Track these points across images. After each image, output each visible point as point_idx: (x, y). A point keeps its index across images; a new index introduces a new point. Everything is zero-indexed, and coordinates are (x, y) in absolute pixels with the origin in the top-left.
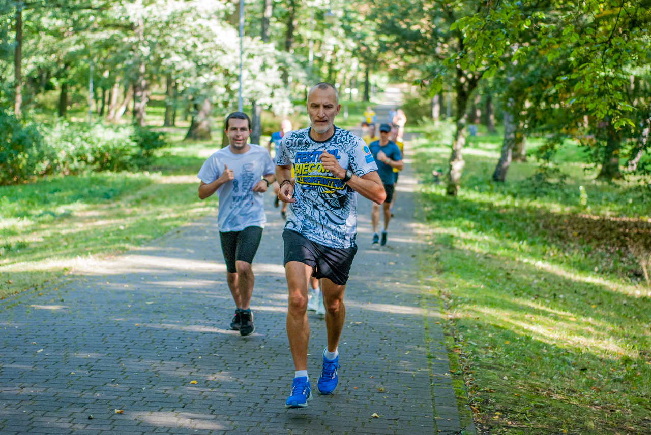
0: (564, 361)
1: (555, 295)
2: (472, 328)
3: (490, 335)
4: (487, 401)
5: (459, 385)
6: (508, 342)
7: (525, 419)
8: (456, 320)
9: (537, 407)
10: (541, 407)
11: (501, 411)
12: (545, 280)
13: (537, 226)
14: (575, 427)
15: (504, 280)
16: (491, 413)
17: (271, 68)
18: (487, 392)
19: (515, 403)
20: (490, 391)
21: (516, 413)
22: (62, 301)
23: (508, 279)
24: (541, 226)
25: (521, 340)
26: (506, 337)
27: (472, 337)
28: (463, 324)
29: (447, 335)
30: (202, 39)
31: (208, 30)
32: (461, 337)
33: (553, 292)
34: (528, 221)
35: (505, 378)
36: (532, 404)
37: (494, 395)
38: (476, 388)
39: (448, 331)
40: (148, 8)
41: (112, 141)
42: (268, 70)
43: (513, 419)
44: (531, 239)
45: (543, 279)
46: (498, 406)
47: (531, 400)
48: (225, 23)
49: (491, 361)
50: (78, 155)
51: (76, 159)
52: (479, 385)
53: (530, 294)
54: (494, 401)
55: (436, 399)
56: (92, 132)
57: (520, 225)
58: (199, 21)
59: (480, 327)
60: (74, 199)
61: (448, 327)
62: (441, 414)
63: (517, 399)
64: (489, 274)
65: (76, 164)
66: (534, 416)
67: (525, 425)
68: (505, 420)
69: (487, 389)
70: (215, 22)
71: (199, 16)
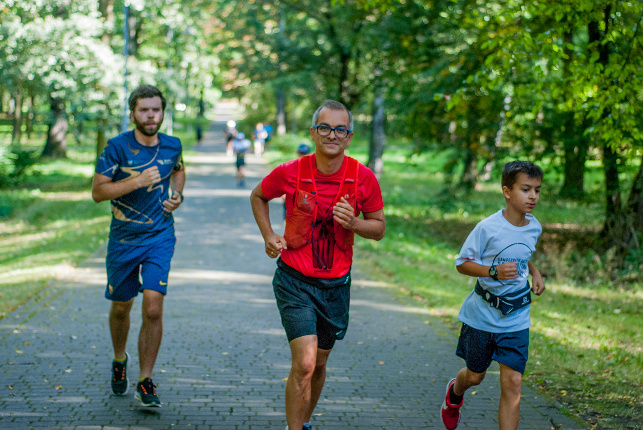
11: (565, 389)
19: (570, 383)
21: (578, 390)
30: (78, 57)
31: (86, 48)
46: (559, 386)
48: (99, 40)
54: (551, 382)
58: (78, 39)
70: (92, 40)
71: (78, 33)
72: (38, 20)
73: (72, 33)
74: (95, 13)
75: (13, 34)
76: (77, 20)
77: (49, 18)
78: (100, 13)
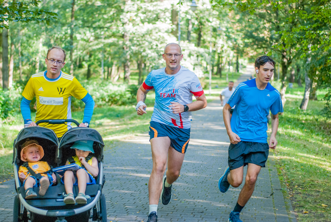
0: (326, 175)
1: (326, 154)
2: (287, 162)
3: (295, 164)
4: (292, 183)
5: (281, 177)
6: (302, 167)
7: (307, 188)
8: (281, 159)
9: (311, 184)
10: (314, 185)
11: (298, 185)
12: (322, 149)
13: (320, 128)
14: (326, 190)
15: (303, 147)
16: (294, 186)
17: (193, 55)
18: (292, 180)
19: (303, 183)
20: (294, 180)
21: (303, 186)
22: (115, 152)
23: (304, 147)
24: (322, 128)
25: (308, 167)
26: (302, 165)
27: (287, 165)
28: (283, 160)
29: (276, 164)
30: (160, 42)
31: (163, 38)
32: (283, 165)
33: (325, 153)
34: (316, 126)
35: (300, 177)
36: (310, 184)
37: (295, 181)
38: (288, 179)
39: (278, 163)
40: (135, 28)
41: (117, 91)
42: (192, 57)
43: (302, 188)
44: (317, 133)
45: (321, 148)
46: (297, 184)
47: (310, 183)
48: (171, 34)
49: (295, 172)
50: (102, 98)
51: (101, 100)
52: (289, 178)
53: (314, 153)
54: (295, 182)
55: (272, 181)
56: (108, 87)
57: (312, 127)
58: (159, 34)
59: (291, 161)
60: (102, 117)
61: (278, 162)
62: (274, 185)
63: (304, 182)
64: (296, 145)
65: (100, 102)
66: (310, 187)
67: (307, 189)
68: (299, 188)
69: (293, 179)
70: (166, 34)
71: (160, 31)
72: (141, 25)
73: (157, 31)
74: (169, 21)
75: (129, 31)
76: (159, 24)
77: (146, 24)
78: (171, 22)
